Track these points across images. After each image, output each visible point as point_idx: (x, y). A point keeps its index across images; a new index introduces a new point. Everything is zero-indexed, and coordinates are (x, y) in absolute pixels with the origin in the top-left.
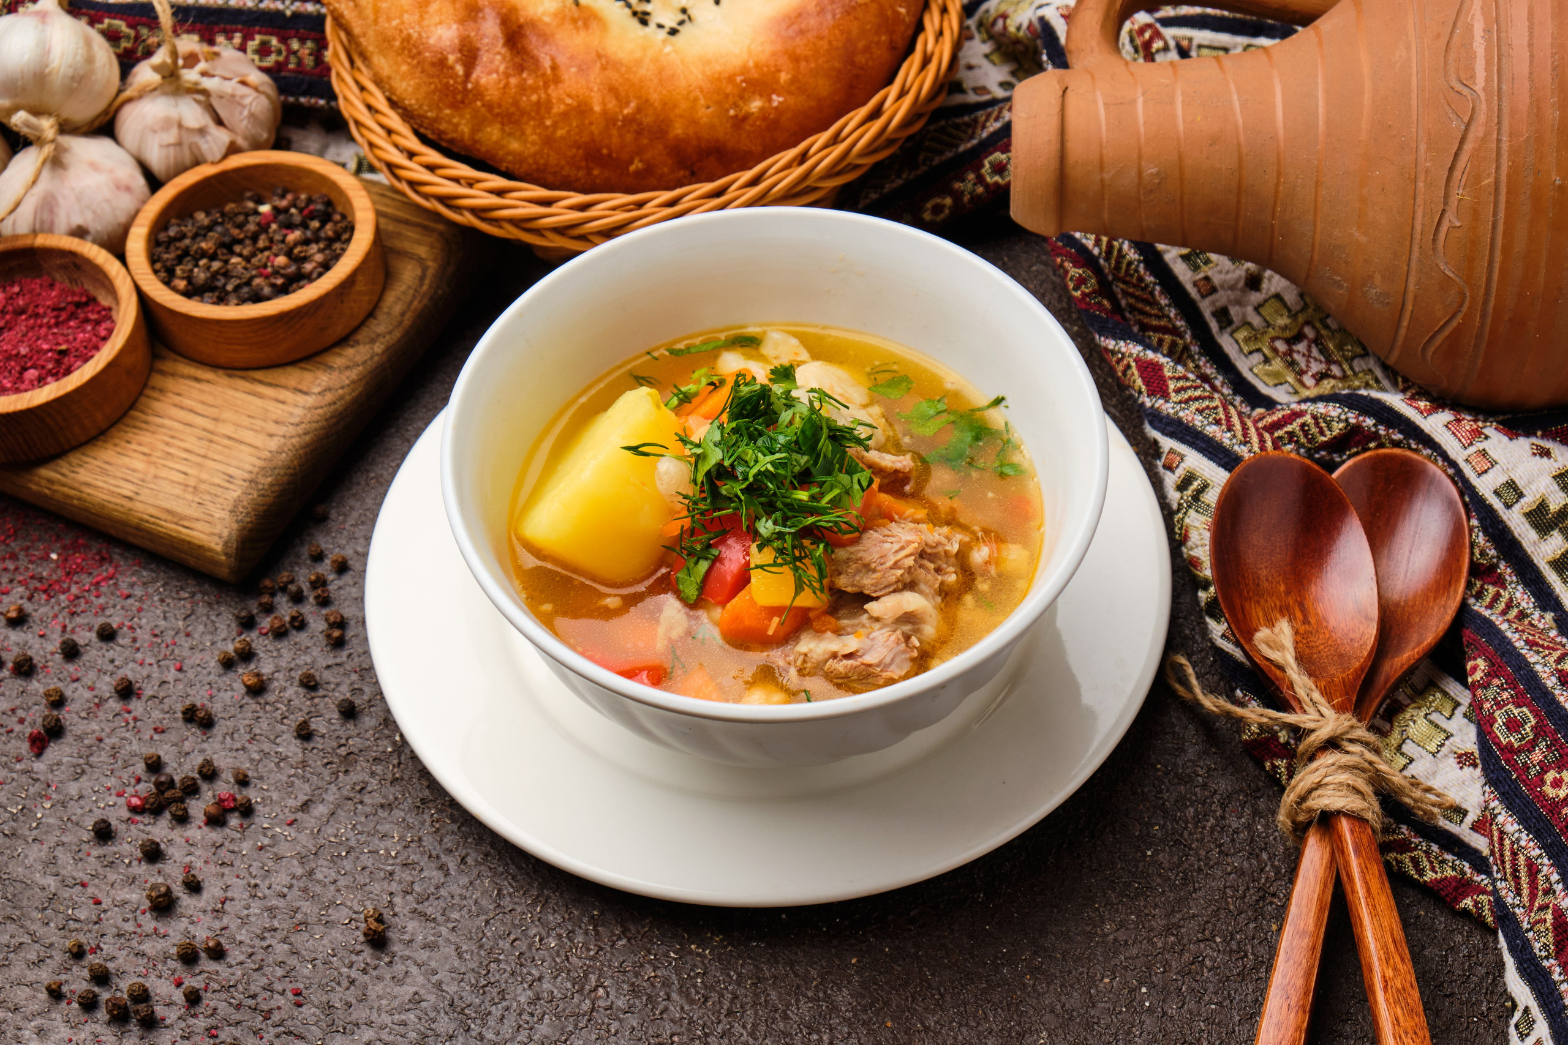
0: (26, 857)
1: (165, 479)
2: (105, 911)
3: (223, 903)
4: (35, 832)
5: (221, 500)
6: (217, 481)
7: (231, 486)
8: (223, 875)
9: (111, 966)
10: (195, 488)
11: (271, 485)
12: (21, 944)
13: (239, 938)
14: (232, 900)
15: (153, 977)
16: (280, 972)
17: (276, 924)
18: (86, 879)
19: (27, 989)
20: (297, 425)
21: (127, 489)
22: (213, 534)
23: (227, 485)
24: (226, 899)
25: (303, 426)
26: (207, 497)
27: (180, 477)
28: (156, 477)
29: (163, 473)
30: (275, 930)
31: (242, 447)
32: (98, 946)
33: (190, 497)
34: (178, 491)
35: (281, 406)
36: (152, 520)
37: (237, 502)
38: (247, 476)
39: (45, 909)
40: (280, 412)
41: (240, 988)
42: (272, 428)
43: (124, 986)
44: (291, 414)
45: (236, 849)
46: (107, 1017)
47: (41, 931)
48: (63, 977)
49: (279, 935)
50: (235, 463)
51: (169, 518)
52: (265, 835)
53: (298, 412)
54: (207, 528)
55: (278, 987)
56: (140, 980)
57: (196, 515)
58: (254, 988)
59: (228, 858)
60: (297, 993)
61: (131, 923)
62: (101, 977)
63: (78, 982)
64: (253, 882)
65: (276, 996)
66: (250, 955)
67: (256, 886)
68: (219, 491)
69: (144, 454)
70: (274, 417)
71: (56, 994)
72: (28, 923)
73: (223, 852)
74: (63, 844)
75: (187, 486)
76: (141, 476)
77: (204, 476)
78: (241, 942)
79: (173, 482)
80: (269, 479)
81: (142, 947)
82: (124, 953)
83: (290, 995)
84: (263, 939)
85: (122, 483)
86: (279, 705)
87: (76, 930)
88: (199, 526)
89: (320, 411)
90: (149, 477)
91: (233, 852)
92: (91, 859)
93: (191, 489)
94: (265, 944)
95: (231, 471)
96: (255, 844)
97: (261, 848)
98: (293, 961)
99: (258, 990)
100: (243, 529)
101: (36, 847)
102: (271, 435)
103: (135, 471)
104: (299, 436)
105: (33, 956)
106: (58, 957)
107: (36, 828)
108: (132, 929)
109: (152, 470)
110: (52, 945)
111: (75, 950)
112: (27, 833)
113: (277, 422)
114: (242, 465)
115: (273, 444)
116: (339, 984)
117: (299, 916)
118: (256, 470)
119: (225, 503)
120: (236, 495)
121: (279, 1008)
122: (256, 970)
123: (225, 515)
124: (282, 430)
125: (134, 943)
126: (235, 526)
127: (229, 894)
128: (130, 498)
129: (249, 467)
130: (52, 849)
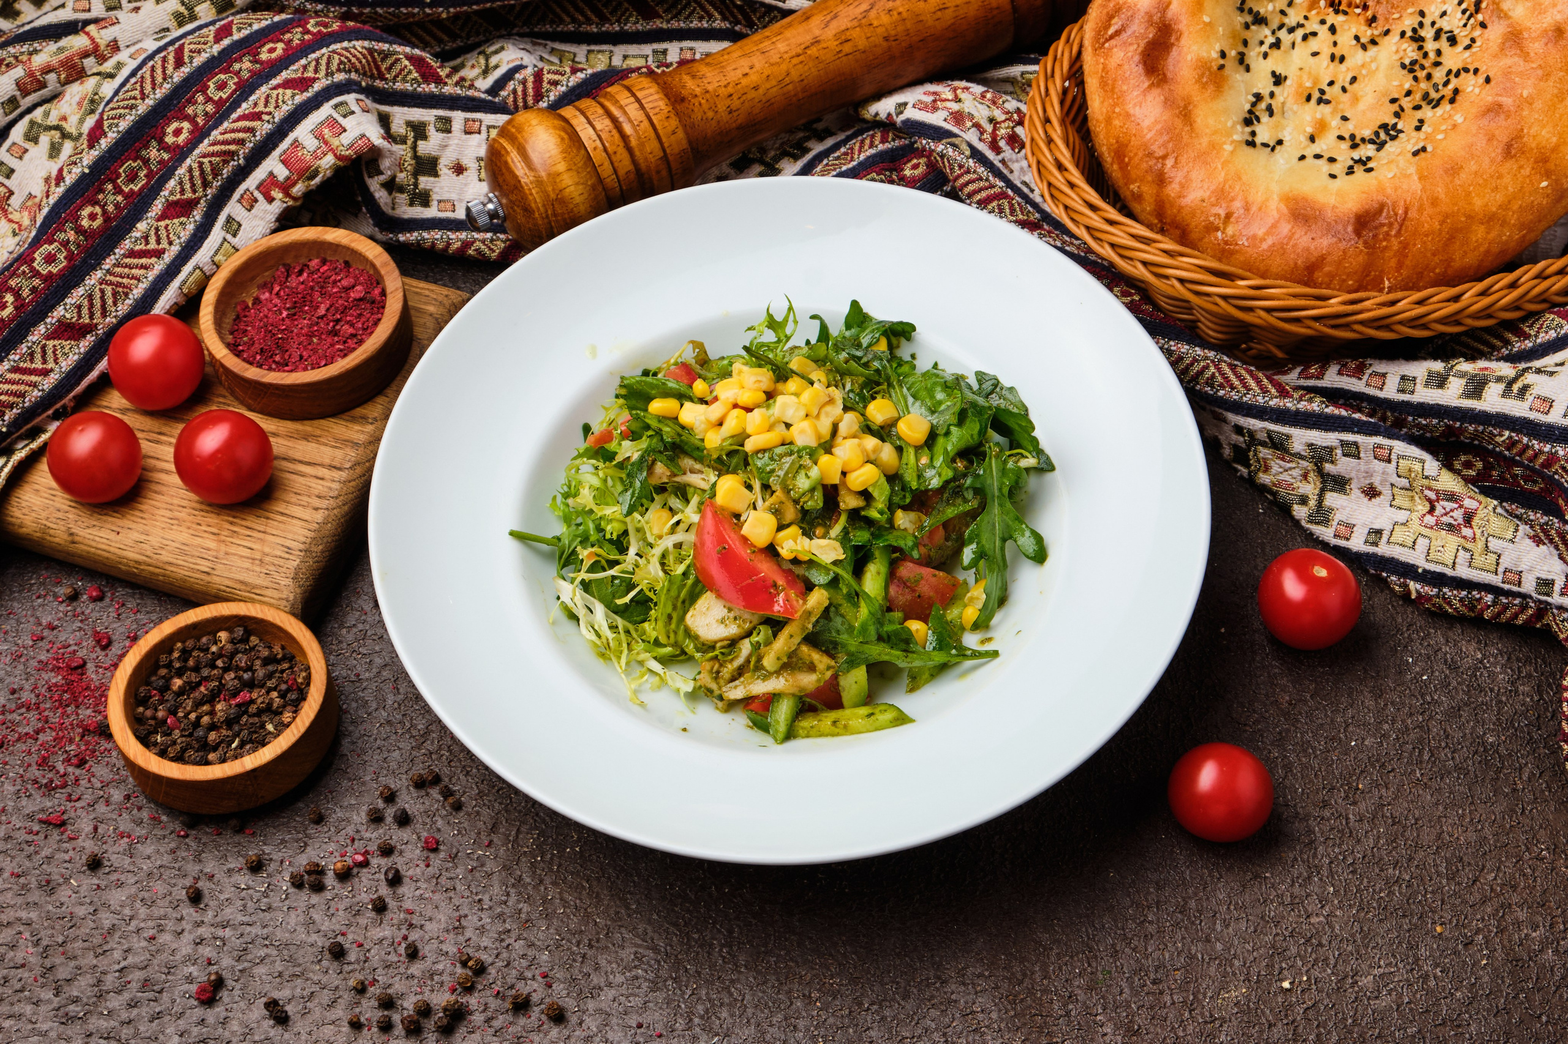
0: (288, 923)
1: (235, 554)
2: (368, 951)
3: (459, 921)
4: (287, 902)
5: (284, 570)
6: (279, 553)
7: (291, 557)
8: (451, 898)
9: (390, 991)
10: (261, 560)
11: (322, 552)
12: (312, 993)
13: (482, 945)
14: (466, 916)
15: (427, 993)
16: (524, 963)
17: (508, 926)
18: (344, 929)
19: (332, 1027)
20: (337, 498)
21: (204, 566)
22: (280, 599)
23: (287, 556)
24: (460, 917)
25: (342, 498)
26: (272, 568)
27: (246, 553)
28: (227, 554)
29: (233, 549)
30: (509, 931)
31: (294, 521)
32: (375, 980)
33: (258, 569)
34: (247, 564)
35: (321, 482)
36: (228, 590)
37: (297, 569)
38: (302, 547)
39: (320, 961)
40: (320, 487)
41: (499, 983)
42: (317, 502)
43: (409, 1004)
44: (330, 489)
45: (453, 875)
46: (403, 1033)
47: (324, 979)
48: (357, 1010)
49: (514, 935)
50: (290, 536)
51: (243, 587)
52: (472, 860)
53: (336, 486)
54: (276, 594)
55: (529, 974)
56: (419, 997)
57: (265, 584)
58: (510, 980)
59: (449, 884)
60: (545, 976)
61: (393, 954)
62: (388, 1003)
63: (369, 1010)
64: (477, 898)
65: (529, 982)
66: (497, 956)
67: (480, 901)
68: (281, 562)
69: (214, 534)
70: (316, 492)
71: (356, 1025)
72: (311, 975)
73: (442, 880)
74: (314, 906)
75: (254, 559)
76: (214, 553)
77: (267, 550)
78: (485, 948)
79: (242, 557)
80: (320, 547)
81: (409, 972)
82: (397, 979)
83: (539, 978)
84: (502, 940)
85: (199, 561)
86: (443, 752)
87: (352, 971)
88: (269, 592)
89: (353, 484)
90: (221, 554)
91: (451, 878)
92: (341, 913)
93: (257, 562)
94: (504, 944)
95: (288, 543)
96: (466, 869)
97: (472, 870)
98: (531, 952)
99: (514, 981)
100: (305, 592)
101: (293, 914)
102: (316, 509)
103: (209, 549)
104: (339, 507)
105: (326, 1001)
106: (347, 997)
107: (286, 898)
108: (396, 959)
109: (223, 548)
110: (337, 987)
111: (359, 987)
112: (281, 904)
113: (319, 497)
114: (296, 537)
115: (319, 516)
116: (574, 960)
117: (523, 916)
118: (308, 540)
119: (288, 571)
120: (295, 564)
121: (535, 991)
122: (506, 966)
123: (289, 582)
124: (324, 504)
125: (402, 970)
126: (298, 591)
127: (462, 913)
128: (208, 573)
129: (304, 539)
130: (307, 912)
